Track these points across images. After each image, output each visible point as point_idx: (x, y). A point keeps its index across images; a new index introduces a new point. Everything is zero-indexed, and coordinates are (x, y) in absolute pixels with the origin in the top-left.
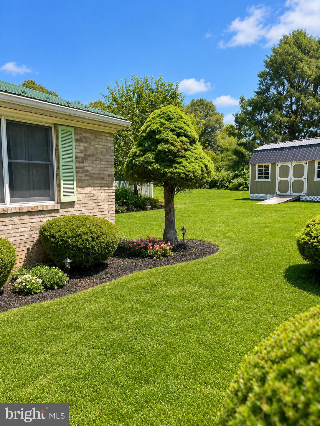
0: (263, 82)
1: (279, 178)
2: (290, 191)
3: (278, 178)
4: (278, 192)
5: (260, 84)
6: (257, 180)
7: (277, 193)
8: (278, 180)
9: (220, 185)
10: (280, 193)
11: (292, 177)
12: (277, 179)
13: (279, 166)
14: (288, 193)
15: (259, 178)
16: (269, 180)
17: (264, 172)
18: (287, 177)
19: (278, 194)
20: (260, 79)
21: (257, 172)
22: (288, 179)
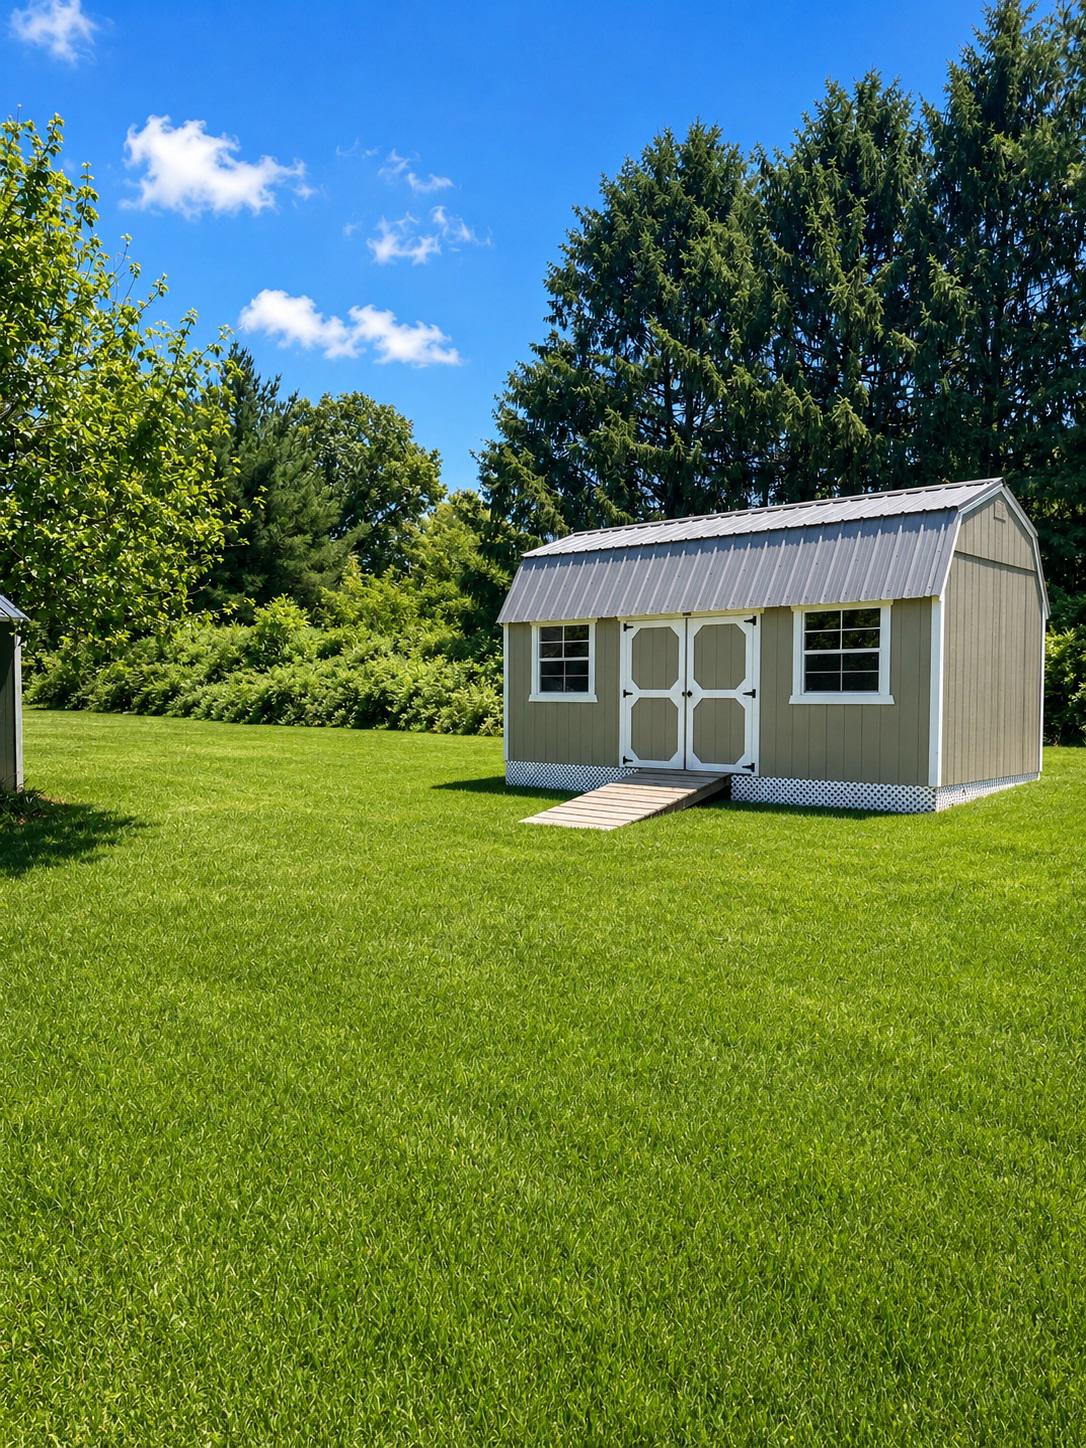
0: (565, 311)
1: (632, 687)
2: (684, 753)
3: (632, 693)
4: (632, 755)
5: (552, 320)
6: (537, 695)
7: (625, 760)
8: (631, 700)
9: (403, 710)
10: (637, 762)
11: (693, 685)
12: (626, 694)
13: (632, 633)
14: (676, 762)
15: (545, 687)
16: (589, 697)
17: (563, 659)
18: (668, 687)
19: (628, 764)
20: (553, 298)
21: (536, 661)
22: (674, 693)
